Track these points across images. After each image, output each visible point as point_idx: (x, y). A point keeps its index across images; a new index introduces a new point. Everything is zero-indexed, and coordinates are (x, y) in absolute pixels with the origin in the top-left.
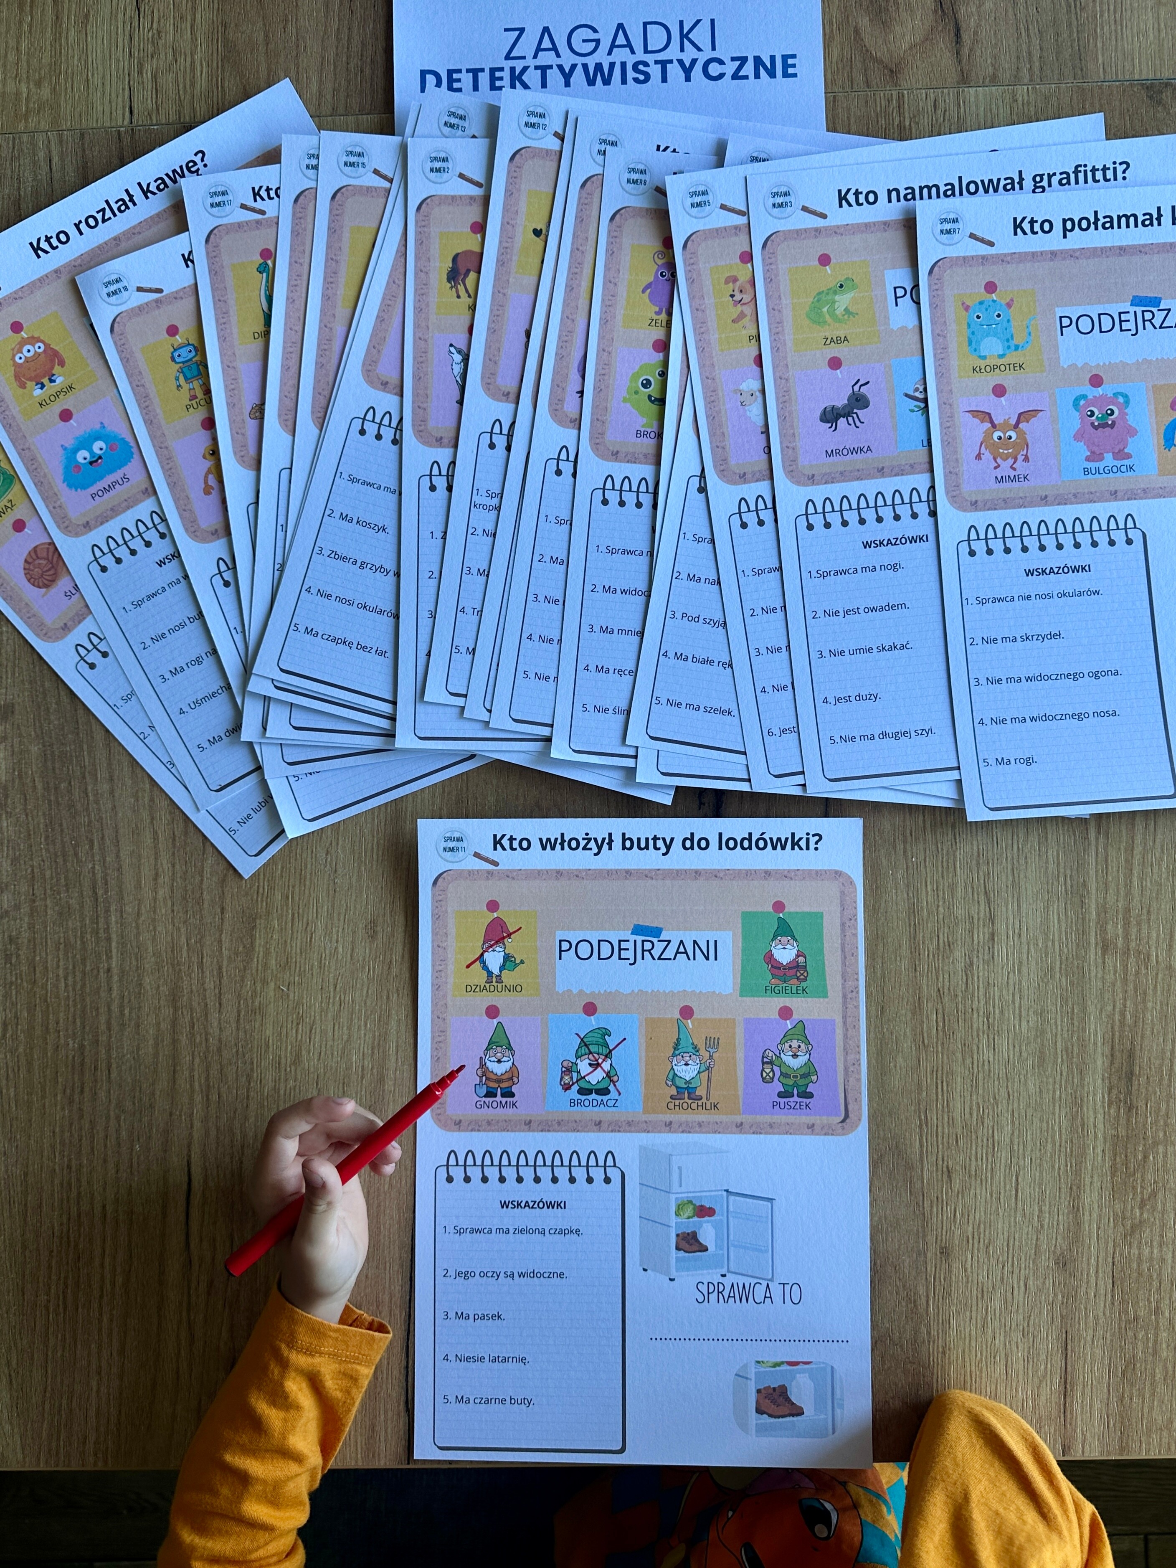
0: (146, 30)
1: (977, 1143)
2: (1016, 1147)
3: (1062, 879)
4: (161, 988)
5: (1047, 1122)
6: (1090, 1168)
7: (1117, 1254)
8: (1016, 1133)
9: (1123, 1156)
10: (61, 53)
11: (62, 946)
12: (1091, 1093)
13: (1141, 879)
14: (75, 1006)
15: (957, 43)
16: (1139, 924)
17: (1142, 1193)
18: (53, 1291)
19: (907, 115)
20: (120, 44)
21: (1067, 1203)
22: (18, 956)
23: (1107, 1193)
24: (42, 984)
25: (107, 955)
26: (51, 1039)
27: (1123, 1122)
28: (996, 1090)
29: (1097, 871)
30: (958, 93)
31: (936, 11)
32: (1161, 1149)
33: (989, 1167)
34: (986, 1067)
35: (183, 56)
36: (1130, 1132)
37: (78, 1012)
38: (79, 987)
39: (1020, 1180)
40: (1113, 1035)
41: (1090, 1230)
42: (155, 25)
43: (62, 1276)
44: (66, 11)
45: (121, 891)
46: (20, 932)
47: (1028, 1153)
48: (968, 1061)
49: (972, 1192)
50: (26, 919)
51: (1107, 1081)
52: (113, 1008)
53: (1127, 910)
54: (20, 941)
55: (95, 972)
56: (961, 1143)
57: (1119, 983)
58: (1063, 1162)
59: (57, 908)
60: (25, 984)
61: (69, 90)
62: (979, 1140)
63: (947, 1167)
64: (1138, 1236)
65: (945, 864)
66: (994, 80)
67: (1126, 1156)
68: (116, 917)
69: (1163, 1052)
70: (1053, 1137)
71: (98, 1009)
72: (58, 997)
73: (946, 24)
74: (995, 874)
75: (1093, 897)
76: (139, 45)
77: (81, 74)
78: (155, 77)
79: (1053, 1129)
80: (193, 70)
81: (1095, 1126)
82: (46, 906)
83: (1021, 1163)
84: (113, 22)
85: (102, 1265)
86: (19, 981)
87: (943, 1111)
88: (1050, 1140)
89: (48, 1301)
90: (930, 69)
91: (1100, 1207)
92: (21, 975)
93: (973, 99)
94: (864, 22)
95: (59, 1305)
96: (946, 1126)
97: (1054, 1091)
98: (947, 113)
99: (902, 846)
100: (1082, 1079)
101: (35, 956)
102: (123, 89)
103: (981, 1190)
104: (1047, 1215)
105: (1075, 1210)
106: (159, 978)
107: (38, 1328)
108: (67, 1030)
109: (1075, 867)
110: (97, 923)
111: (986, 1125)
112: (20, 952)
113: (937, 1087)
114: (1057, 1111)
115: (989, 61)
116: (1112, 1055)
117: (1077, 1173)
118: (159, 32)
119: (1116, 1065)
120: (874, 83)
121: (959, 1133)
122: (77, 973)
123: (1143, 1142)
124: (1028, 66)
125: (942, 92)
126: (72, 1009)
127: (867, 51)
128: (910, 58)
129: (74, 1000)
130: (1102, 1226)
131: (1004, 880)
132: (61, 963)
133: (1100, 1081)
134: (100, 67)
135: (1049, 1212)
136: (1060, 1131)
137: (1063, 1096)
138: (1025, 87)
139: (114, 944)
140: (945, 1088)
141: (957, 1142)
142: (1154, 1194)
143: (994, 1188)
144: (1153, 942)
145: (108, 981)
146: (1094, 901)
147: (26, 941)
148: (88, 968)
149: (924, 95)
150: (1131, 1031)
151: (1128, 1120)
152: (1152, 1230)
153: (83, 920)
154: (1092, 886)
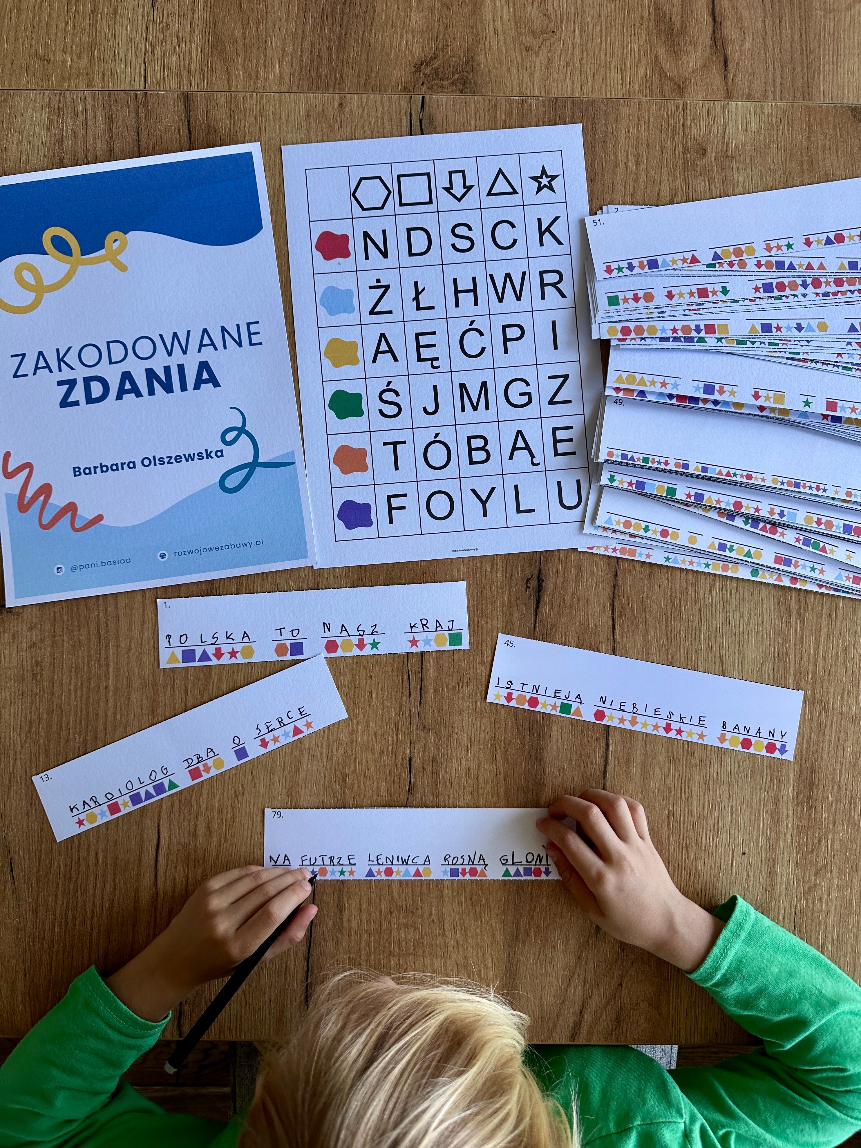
0: (158, 22)
1: (707, 828)
2: (733, 832)
3: (772, 649)
4: (144, 702)
5: (755, 815)
6: (782, 847)
7: (798, 907)
8: (734, 822)
9: (805, 840)
10: (96, 35)
11: (73, 669)
12: (785, 796)
13: (825, 652)
14: (81, 711)
15: (725, 70)
16: (822, 682)
17: (816, 865)
18: (58, 912)
19: (689, 118)
20: (139, 32)
21: (766, 871)
22: (42, 675)
23: (793, 865)
24: (59, 696)
25: (106, 677)
26: (63, 735)
27: (806, 816)
28: (721, 793)
29: (796, 645)
30: (724, 104)
31: (711, 47)
32: (831, 836)
33: (714, 844)
34: (715, 776)
35: (184, 43)
36: (810, 823)
37: (83, 716)
38: (85, 698)
39: (735, 854)
40: (802, 757)
41: (780, 889)
42: (165, 20)
43: (65, 901)
44: (101, 5)
45: (118, 632)
46: (44, 658)
47: (741, 836)
48: (703, 772)
49: (702, 861)
50: (49, 649)
51: (796, 788)
52: (109, 714)
53: (815, 673)
54: (43, 664)
55: (97, 688)
56: (696, 828)
57: (807, 722)
58: (764, 842)
59: (71, 642)
60: (46, 695)
61: (101, 62)
62: (708, 826)
63: (686, 844)
64: (812, 895)
65: (693, 636)
66: (749, 97)
67: (807, 840)
68: (113, 650)
69: (835, 769)
70: (758, 825)
71: (98, 714)
72: (69, 705)
73: (718, 57)
74: (727, 644)
75: (793, 662)
76: (153, 33)
77: (110, 51)
78: (163, 56)
79: (758, 820)
80: (191, 52)
81: (787, 819)
82: (63, 641)
83: (736, 842)
84: (135, 15)
85: (94, 895)
86: (42, 693)
87: (685, 805)
88: (756, 827)
89: (55, 919)
90: (706, 87)
91: (788, 874)
92: (43, 688)
93: (734, 110)
94: (662, 51)
95: (62, 923)
96: (686, 816)
97: (760, 794)
98: (716, 118)
99: (664, 623)
100: (780, 787)
101: (54, 676)
102: (140, 64)
103: (708, 859)
104: (752, 879)
105: (771, 876)
106: (143, 694)
107: (46, 938)
108: (75, 728)
109: (781, 642)
110: (100, 654)
111: (713, 816)
112: (43, 672)
113: (681, 789)
114: (762, 808)
115: (746, 84)
116: (800, 771)
117: (774, 850)
118: (167, 25)
119: (803, 778)
120: (667, 94)
121: (695, 820)
122: (84, 689)
123: (818, 830)
124: (772, 89)
125: (714, 104)
126: (79, 714)
127: (663, 71)
128: (692, 78)
129: (81, 708)
130: (789, 887)
131: (733, 649)
132: (73, 681)
133: (791, 789)
134: (124, 48)
135: (754, 877)
136: (763, 821)
137: (766, 798)
138: (770, 104)
139: (111, 669)
140: (687, 790)
141: (693, 827)
142: (824, 866)
143: (717, 859)
144: (831, 695)
145: (106, 695)
146: (793, 665)
147: (48, 665)
148: (92, 685)
149: (701, 105)
150: (813, 755)
151: (809, 815)
152: (822, 891)
153: (89, 651)
154: (792, 655)
